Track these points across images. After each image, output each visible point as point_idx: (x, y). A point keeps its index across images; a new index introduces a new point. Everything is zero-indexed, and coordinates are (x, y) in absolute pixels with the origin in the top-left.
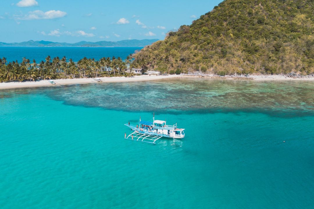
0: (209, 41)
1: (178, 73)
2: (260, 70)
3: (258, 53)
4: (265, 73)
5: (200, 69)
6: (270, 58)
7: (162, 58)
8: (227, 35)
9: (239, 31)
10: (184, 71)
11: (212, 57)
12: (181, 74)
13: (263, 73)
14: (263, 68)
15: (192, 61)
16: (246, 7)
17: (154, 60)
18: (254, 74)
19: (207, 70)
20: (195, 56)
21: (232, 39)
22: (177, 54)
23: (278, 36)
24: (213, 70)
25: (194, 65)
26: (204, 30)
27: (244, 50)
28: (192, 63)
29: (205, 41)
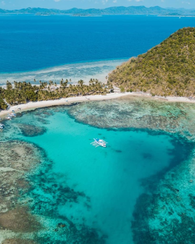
0: (151, 72)
1: (131, 91)
2: (174, 94)
3: (175, 83)
4: (177, 96)
5: (143, 90)
6: (181, 86)
7: (123, 80)
8: (162, 68)
9: (169, 66)
10: (134, 91)
11: (150, 83)
12: (133, 92)
13: (175, 95)
14: (176, 93)
15: (139, 85)
16: (178, 48)
17: (119, 82)
18: (171, 95)
19: (147, 91)
20: (141, 81)
21: (164, 71)
22: (132, 79)
23: (190, 73)
24: (150, 91)
25: (140, 87)
26: (150, 63)
27: (168, 81)
28: (139, 86)
29: (149, 71)
